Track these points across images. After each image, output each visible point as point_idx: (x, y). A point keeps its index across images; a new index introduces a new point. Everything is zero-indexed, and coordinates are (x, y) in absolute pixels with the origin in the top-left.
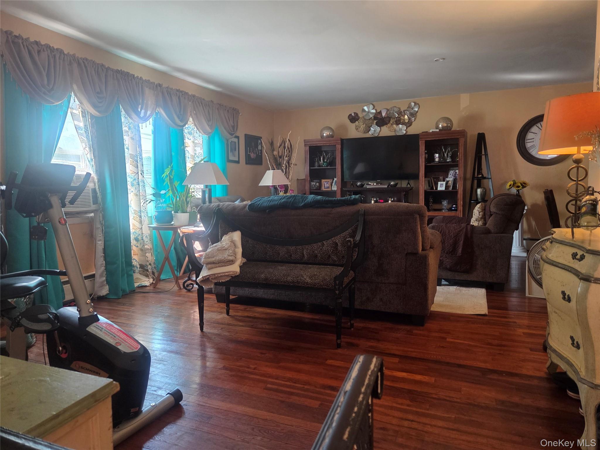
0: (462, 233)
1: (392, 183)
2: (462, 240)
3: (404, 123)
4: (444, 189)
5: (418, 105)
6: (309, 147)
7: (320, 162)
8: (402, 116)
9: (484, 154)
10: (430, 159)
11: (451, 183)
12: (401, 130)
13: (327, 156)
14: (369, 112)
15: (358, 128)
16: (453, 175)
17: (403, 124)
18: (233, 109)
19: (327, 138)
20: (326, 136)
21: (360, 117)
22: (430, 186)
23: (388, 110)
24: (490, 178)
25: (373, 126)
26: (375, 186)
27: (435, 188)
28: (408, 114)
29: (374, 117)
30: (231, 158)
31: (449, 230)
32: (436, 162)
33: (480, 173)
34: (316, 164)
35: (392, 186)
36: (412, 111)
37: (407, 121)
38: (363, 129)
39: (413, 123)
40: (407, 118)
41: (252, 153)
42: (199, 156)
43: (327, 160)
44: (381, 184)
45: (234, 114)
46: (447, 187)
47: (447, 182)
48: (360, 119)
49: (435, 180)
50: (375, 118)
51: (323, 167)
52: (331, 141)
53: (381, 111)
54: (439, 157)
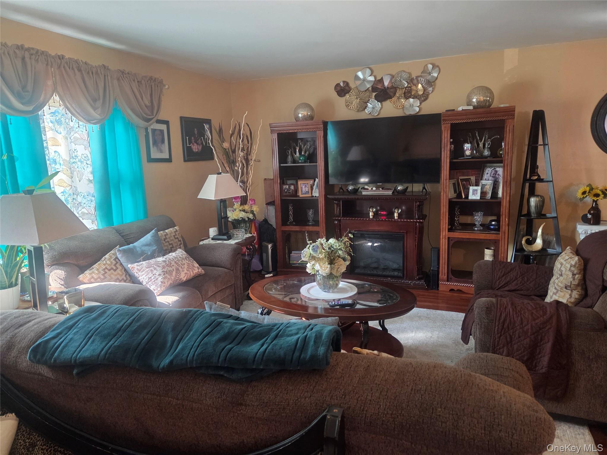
0: (550, 328)
1: (399, 188)
2: (548, 342)
3: (417, 97)
4: (479, 198)
5: (438, 68)
6: (278, 134)
7: (296, 156)
8: (414, 85)
9: (542, 144)
10: (457, 152)
11: (489, 189)
12: (412, 106)
13: (305, 147)
14: (364, 80)
15: (350, 104)
16: (492, 175)
17: (415, 97)
18: (151, 78)
19: (303, 121)
20: (301, 117)
21: (353, 87)
22: (457, 193)
23: (393, 76)
24: (551, 181)
25: (370, 100)
26: (374, 191)
27: (465, 196)
28: (423, 82)
29: (372, 87)
30: (155, 154)
31: (522, 319)
32: (467, 156)
33: (535, 173)
34: (290, 158)
35: (399, 192)
36: (429, 78)
37: (421, 93)
38: (356, 106)
39: (430, 96)
40: (422, 88)
41: (195, 144)
42: (83, 160)
43: (305, 153)
44: (383, 189)
45: (153, 87)
46: (483, 194)
47: (483, 186)
48: (351, 91)
49: (464, 182)
50: (374, 89)
51: (299, 163)
52: (309, 125)
53: (382, 78)
54: (472, 149)
